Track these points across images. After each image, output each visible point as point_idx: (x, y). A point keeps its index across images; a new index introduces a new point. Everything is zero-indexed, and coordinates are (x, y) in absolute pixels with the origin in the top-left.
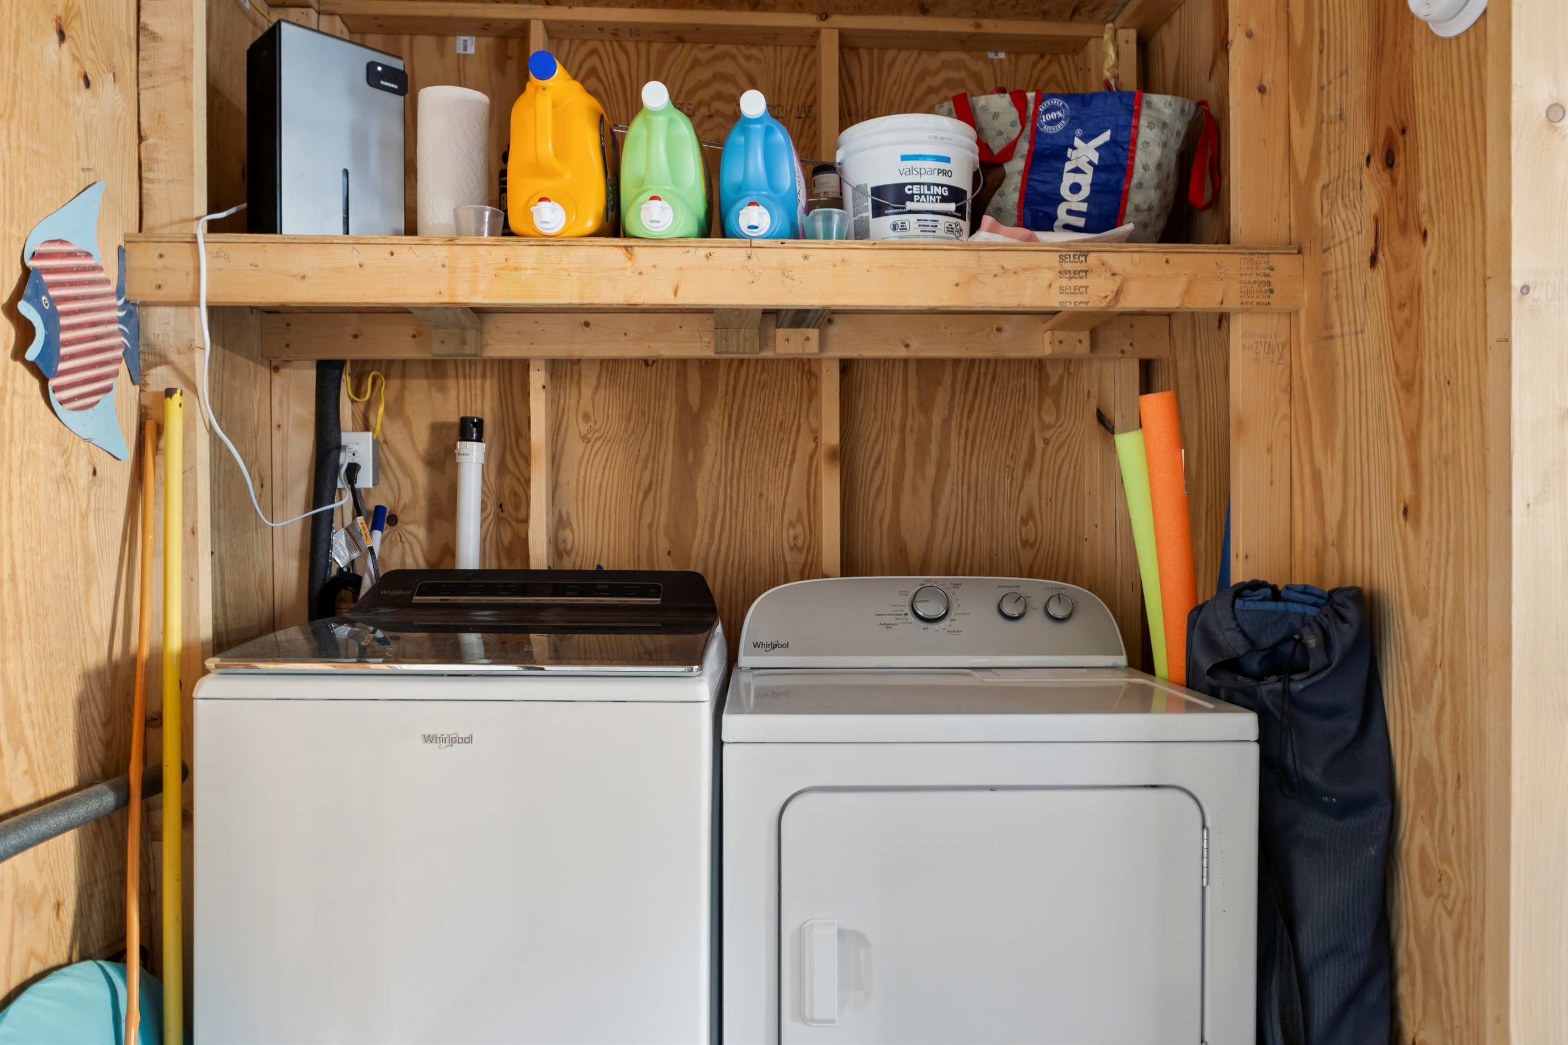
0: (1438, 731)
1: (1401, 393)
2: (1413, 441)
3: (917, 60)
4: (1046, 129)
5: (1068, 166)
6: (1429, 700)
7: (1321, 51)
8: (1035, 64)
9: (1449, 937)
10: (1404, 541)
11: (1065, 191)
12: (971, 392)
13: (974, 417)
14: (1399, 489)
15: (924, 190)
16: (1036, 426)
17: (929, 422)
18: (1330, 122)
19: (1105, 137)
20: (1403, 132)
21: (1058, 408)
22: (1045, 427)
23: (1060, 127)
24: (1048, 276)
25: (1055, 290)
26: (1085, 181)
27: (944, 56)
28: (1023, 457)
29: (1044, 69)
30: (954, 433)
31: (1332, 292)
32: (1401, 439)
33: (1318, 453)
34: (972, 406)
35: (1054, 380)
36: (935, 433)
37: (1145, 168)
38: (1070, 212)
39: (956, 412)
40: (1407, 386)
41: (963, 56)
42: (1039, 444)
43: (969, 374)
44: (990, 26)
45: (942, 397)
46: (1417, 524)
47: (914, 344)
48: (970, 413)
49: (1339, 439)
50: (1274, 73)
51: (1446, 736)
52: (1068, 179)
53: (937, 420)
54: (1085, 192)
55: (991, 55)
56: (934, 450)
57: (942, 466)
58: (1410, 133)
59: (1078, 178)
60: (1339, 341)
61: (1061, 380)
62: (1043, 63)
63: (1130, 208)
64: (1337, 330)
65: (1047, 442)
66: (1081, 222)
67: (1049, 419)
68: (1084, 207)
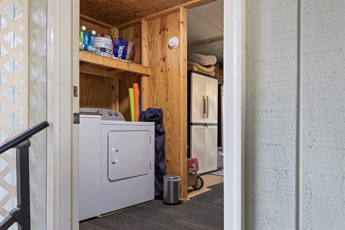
0: (171, 124)
1: (166, 87)
2: (167, 92)
3: (85, 23)
4: (116, 43)
5: (119, 49)
6: (169, 120)
7: (153, 44)
8: (102, 29)
9: (172, 146)
10: (166, 103)
11: (119, 53)
12: (93, 81)
13: (93, 85)
14: (165, 97)
15: (108, 49)
16: (102, 87)
17: (87, 85)
18: (155, 53)
19: (124, 46)
20: (166, 57)
21: (105, 85)
22: (103, 88)
23: (118, 43)
24: (126, 66)
25: (126, 68)
26: (122, 52)
27: (89, 23)
28: (100, 92)
29: (103, 30)
30: (91, 87)
31: (155, 74)
32: (166, 92)
33: (153, 93)
34: (93, 83)
35: (104, 81)
36: (88, 86)
37: (129, 52)
38: (120, 56)
39: (91, 84)
40: (166, 86)
41: (92, 24)
42: (102, 91)
43: (93, 78)
44: (99, 22)
45: (89, 81)
46: (168, 101)
47: (90, 71)
48: (93, 84)
49: (156, 92)
50: (147, 44)
51: (172, 124)
52: (119, 51)
53: (88, 85)
54: (121, 54)
55: (96, 26)
56: (88, 89)
57: (89, 92)
58: (167, 58)
59: (121, 51)
60: (156, 80)
61: (105, 81)
62: (103, 29)
63: (126, 57)
64: (156, 78)
65: (103, 90)
66: (121, 58)
67: (104, 87)
68: (121, 56)
